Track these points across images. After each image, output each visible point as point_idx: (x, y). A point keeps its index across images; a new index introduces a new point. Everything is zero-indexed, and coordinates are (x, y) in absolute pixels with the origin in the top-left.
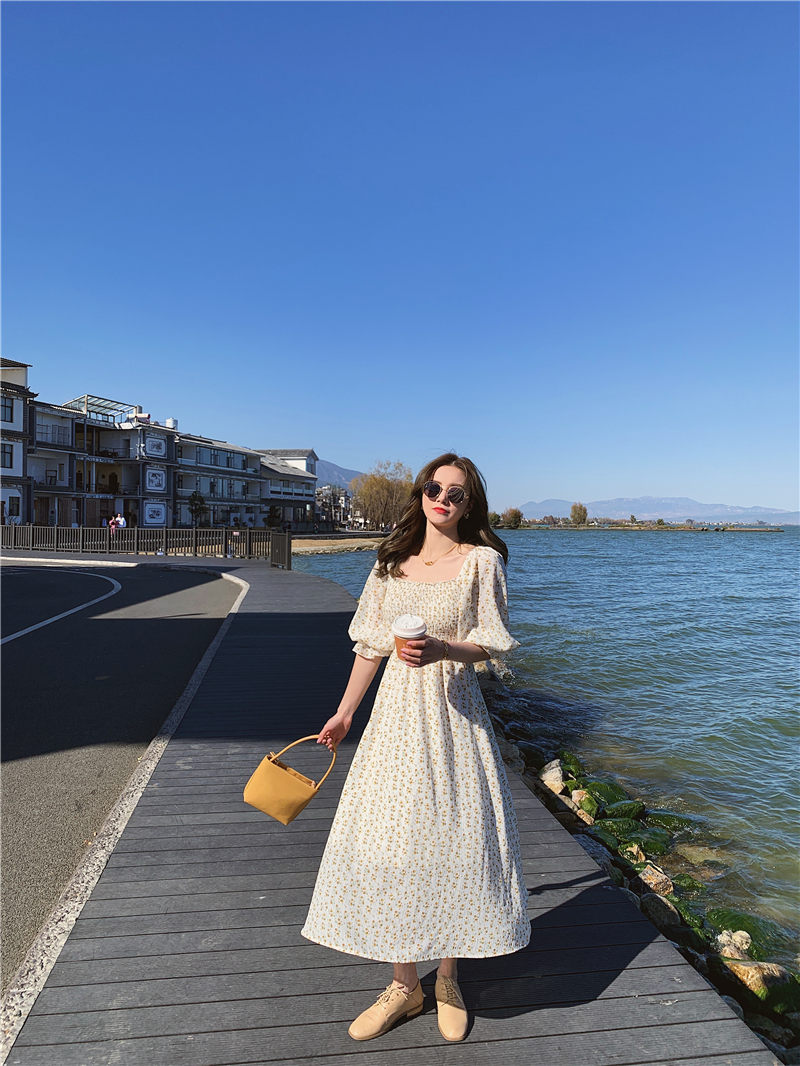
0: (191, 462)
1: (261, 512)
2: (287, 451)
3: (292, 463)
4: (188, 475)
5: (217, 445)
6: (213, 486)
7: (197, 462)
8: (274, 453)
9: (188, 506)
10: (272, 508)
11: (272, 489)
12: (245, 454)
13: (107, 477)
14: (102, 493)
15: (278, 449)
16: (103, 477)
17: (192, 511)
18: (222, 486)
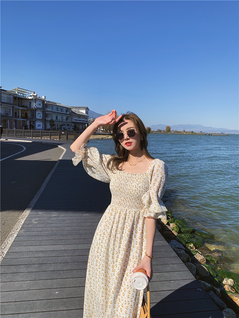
0: (50, 110)
1: (72, 126)
2: (79, 107)
3: (81, 111)
4: (49, 114)
5: (58, 104)
6: (57, 117)
7: (52, 110)
8: (76, 108)
9: (49, 123)
10: (75, 125)
11: (75, 119)
12: (67, 108)
13: (24, 114)
14: (23, 118)
15: (77, 106)
16: (23, 113)
17: (50, 125)
18: (59, 117)
